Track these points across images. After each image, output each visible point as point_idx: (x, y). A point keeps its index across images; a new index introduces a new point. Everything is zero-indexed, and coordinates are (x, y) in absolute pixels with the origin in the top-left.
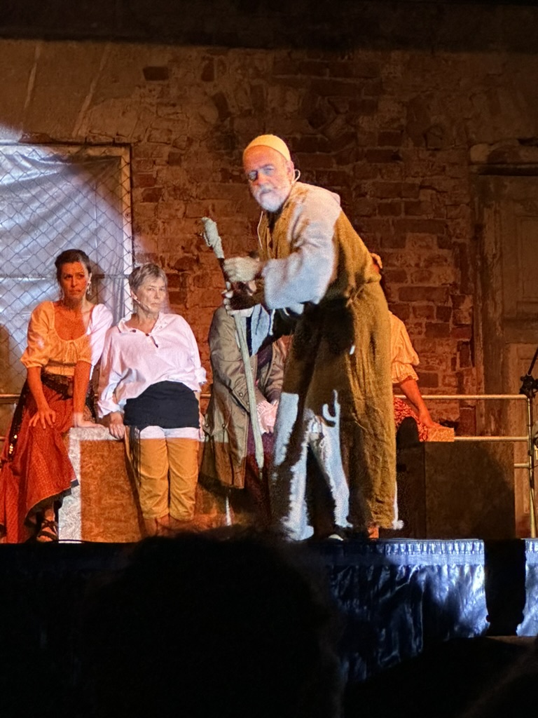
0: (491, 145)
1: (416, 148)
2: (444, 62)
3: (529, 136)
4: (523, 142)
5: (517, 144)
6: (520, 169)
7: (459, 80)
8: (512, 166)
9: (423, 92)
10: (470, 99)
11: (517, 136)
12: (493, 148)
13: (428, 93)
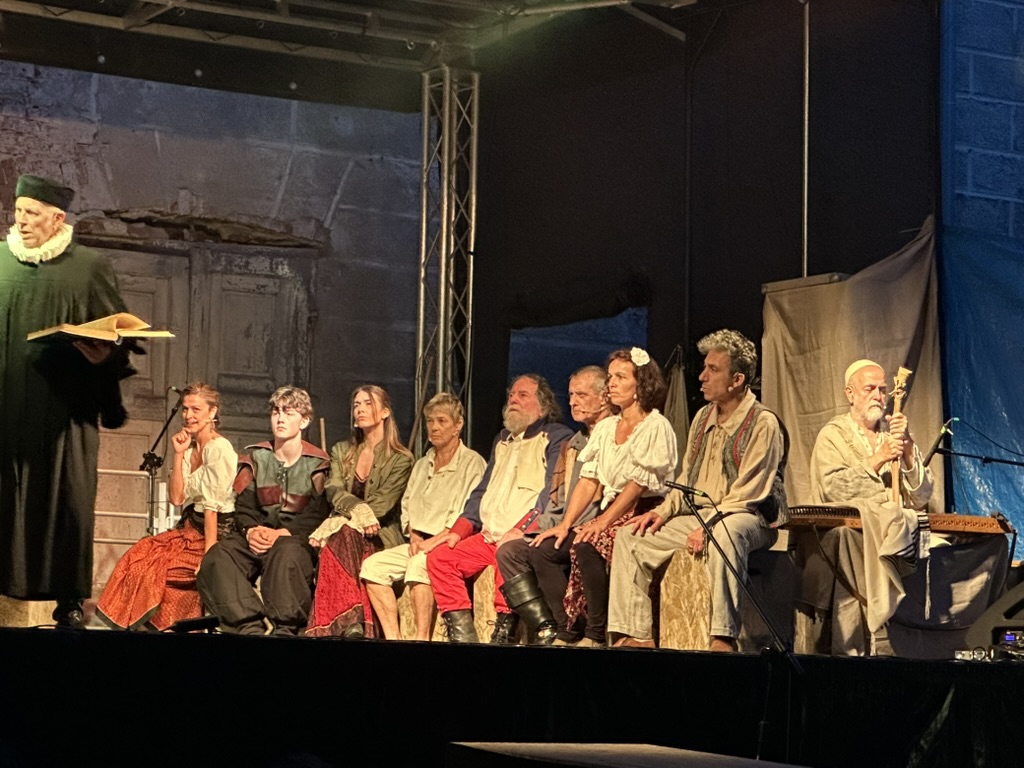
0: (77, 214)
1: (5, 212)
2: (38, 128)
3: (114, 209)
4: (109, 214)
5: (103, 216)
6: (102, 242)
7: (50, 146)
8: (95, 237)
9: (15, 155)
10: (60, 167)
11: (105, 208)
12: (79, 218)
13: (20, 156)
